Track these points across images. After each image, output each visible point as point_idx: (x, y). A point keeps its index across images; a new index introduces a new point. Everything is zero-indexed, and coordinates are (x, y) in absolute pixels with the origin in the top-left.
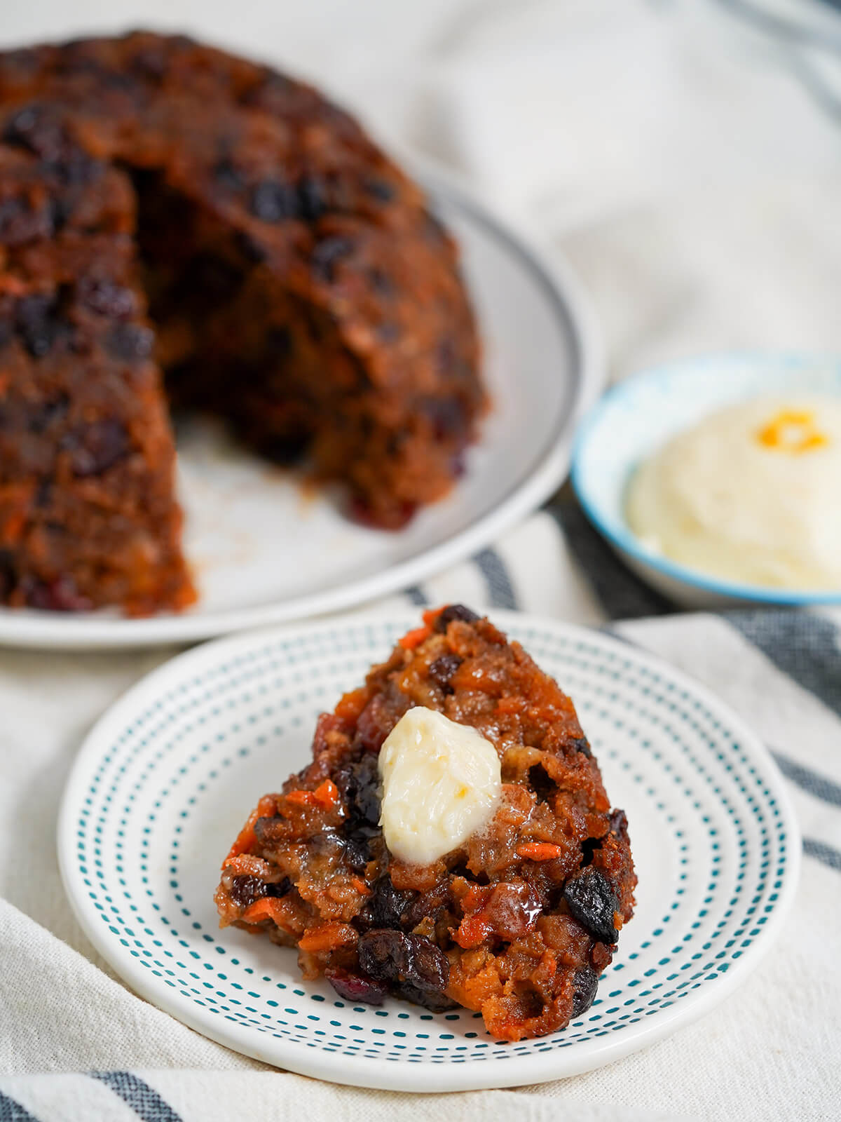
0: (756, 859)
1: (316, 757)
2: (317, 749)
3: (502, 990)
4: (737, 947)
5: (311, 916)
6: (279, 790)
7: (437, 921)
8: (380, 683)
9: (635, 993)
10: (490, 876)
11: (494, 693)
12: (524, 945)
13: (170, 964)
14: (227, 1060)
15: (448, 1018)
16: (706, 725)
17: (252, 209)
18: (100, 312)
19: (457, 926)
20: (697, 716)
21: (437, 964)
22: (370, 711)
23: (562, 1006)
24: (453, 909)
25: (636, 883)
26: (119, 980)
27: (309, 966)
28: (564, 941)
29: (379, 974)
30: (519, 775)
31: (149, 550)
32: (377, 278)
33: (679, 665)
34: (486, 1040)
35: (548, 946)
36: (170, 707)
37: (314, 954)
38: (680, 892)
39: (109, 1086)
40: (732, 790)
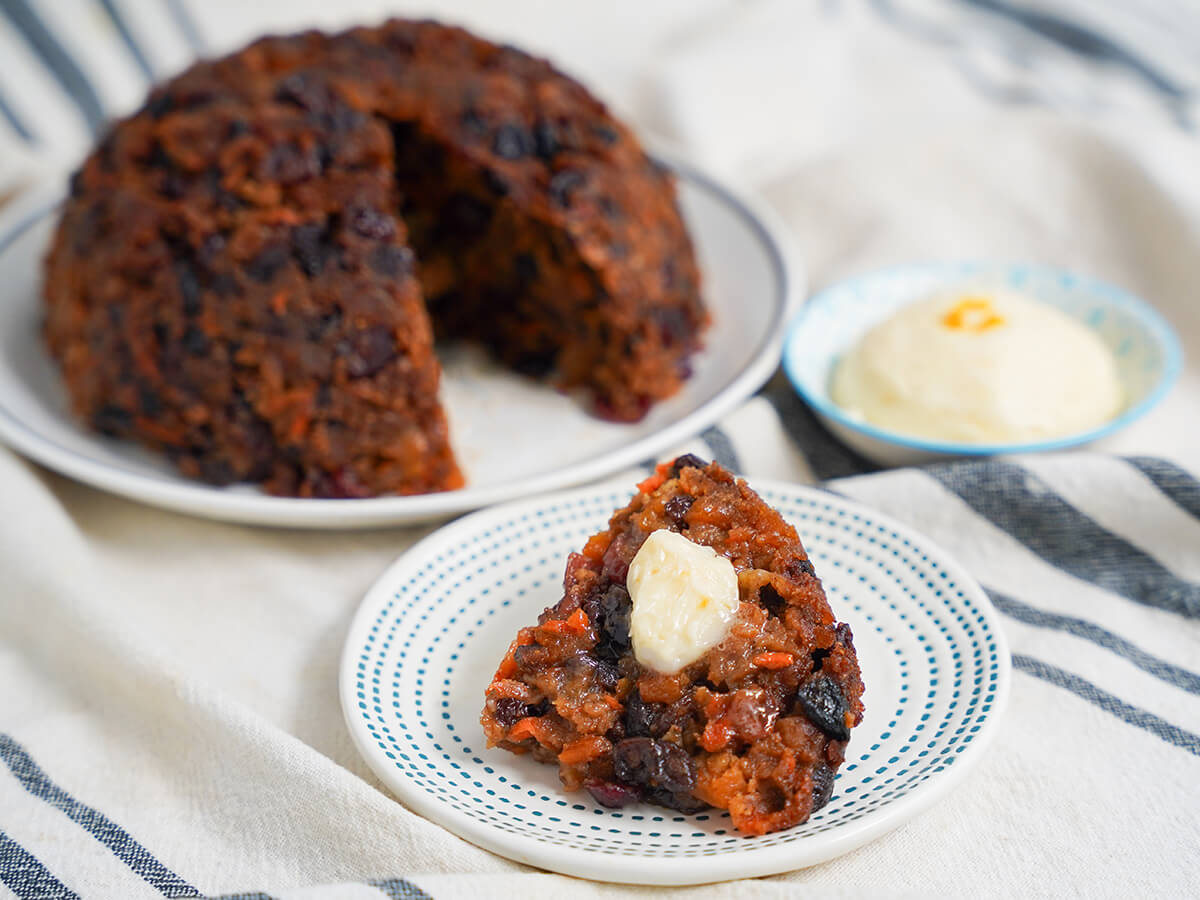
0: (970, 668)
1: (567, 592)
2: (568, 584)
3: (747, 787)
4: (960, 743)
5: (569, 732)
6: (536, 624)
7: (684, 730)
8: (622, 525)
9: (869, 788)
10: (729, 685)
11: (725, 526)
12: (764, 745)
13: (442, 783)
14: (496, 864)
15: (699, 818)
16: (916, 559)
17: (495, 149)
18: (367, 235)
19: (701, 733)
20: (907, 552)
21: (686, 766)
22: (615, 548)
23: (803, 800)
24: (697, 717)
25: (863, 690)
26: (394, 797)
27: (569, 778)
28: (801, 741)
29: (633, 780)
30: (751, 595)
31: (420, 442)
32: (605, 204)
33: (886, 510)
34: (733, 835)
35: (787, 746)
36: (441, 568)
37: (574, 767)
38: (903, 700)
39: (385, 891)
40: (943, 611)
